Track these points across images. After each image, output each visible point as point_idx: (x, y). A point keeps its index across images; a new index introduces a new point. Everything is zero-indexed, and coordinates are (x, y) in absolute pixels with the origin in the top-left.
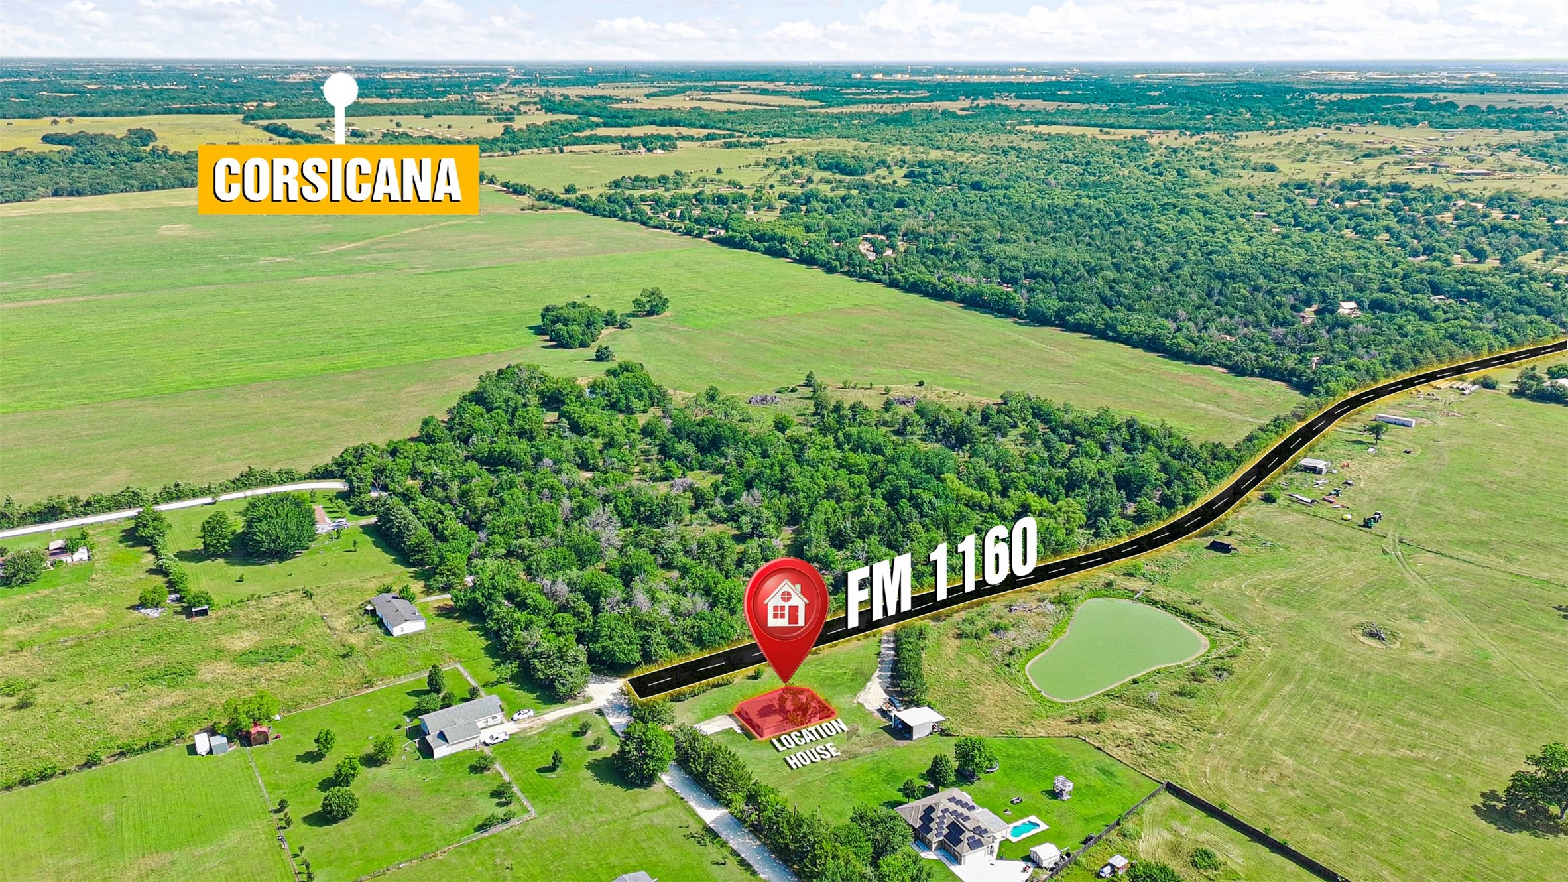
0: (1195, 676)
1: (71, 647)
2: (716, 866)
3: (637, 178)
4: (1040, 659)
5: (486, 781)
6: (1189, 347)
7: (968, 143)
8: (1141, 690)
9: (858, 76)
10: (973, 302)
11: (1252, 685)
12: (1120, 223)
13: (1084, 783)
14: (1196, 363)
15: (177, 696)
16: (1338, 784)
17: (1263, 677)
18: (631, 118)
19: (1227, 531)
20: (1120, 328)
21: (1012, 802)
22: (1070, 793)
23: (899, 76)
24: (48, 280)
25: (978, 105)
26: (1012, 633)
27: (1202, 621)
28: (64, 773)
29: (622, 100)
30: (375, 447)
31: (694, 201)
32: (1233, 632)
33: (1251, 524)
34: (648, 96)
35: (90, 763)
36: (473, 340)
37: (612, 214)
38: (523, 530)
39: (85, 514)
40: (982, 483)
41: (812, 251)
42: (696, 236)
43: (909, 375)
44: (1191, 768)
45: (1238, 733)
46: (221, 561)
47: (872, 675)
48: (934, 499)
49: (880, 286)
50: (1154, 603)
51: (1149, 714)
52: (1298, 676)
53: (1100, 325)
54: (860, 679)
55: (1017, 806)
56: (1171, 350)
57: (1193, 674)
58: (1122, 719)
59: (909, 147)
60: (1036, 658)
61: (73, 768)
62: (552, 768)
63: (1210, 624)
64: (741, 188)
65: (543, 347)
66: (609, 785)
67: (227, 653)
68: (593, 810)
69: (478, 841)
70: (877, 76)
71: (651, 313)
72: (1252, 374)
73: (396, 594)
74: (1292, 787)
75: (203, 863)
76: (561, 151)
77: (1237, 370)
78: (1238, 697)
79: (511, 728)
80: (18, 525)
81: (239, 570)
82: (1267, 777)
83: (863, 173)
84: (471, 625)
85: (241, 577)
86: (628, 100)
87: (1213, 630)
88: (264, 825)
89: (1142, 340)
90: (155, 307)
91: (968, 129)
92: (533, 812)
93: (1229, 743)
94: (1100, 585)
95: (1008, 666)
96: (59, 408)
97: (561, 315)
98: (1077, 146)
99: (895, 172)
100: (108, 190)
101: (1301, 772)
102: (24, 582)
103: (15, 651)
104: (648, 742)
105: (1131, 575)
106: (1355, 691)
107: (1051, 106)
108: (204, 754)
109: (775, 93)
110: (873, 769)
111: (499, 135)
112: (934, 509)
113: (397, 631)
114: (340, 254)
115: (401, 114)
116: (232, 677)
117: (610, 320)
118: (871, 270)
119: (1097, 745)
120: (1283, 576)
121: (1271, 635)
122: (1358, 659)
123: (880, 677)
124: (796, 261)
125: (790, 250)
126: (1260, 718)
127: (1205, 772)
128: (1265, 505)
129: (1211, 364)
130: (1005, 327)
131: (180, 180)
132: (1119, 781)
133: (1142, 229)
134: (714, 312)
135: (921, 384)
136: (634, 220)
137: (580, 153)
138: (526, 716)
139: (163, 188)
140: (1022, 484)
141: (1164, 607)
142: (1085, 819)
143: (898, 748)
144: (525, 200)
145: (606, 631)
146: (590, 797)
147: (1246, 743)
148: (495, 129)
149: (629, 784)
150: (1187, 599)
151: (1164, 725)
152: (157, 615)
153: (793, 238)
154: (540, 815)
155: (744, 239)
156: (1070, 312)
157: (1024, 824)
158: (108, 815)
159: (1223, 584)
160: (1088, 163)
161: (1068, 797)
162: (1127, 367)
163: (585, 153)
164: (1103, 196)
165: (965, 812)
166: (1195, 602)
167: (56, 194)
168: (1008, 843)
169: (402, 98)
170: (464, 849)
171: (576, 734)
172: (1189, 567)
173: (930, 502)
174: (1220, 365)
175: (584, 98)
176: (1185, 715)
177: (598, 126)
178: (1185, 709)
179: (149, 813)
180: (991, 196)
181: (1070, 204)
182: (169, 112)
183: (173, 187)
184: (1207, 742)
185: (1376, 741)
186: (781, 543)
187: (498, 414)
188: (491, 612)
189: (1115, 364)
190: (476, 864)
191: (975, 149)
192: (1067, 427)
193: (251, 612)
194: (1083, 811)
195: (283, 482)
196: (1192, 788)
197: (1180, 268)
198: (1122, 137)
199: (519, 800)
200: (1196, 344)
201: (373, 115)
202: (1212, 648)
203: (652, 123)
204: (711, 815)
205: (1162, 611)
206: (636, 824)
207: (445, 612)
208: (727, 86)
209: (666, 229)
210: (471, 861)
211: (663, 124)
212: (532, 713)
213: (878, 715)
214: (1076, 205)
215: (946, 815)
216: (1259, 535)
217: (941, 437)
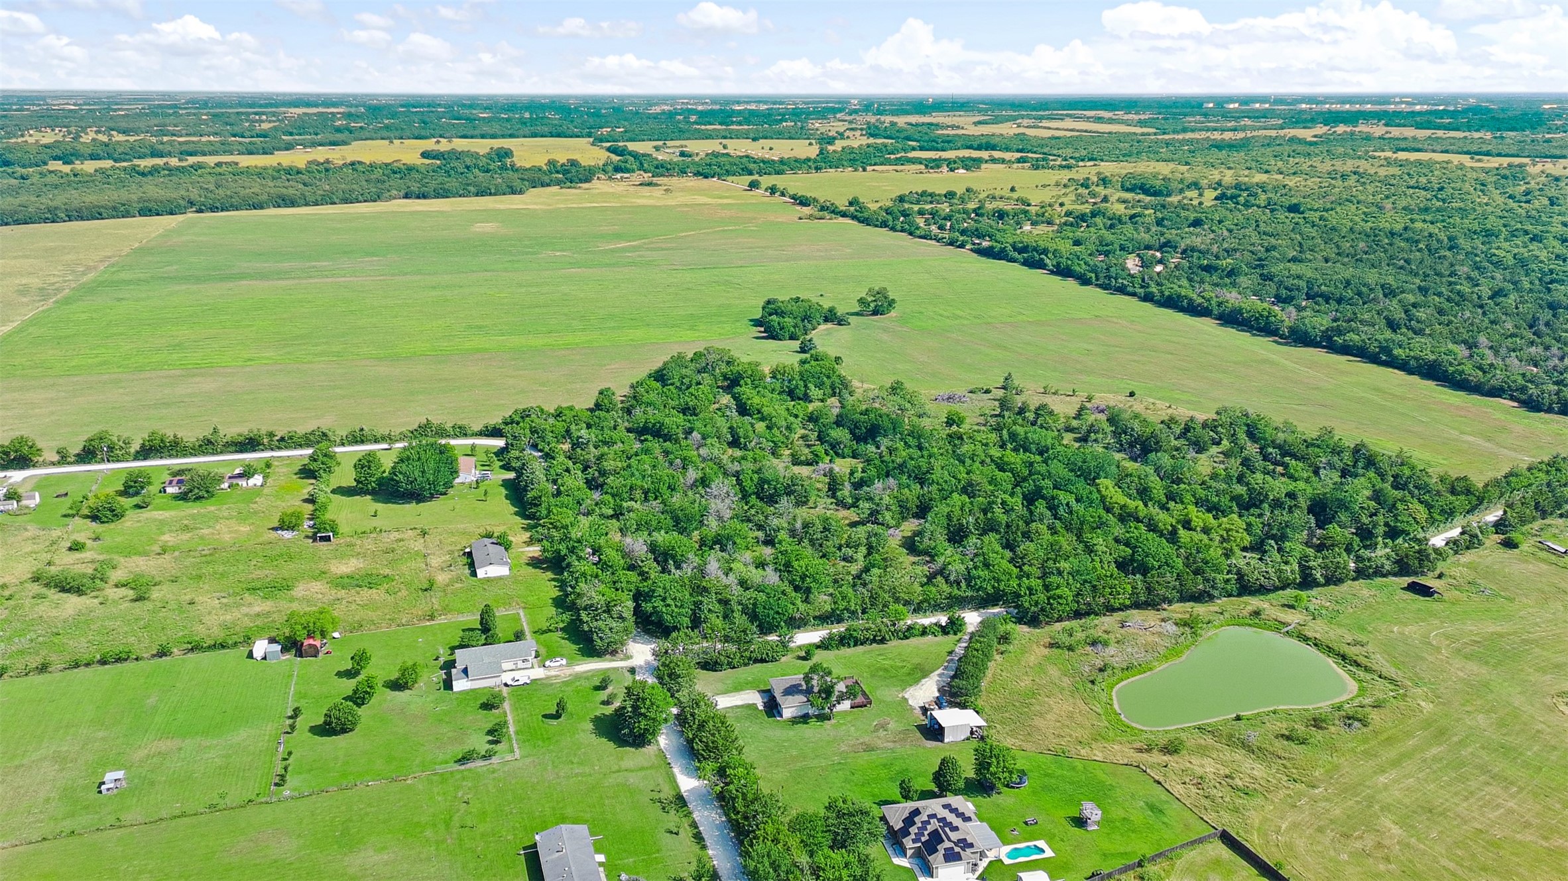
0: (1317, 723)
1: (205, 556)
2: (668, 834)
3: (924, 193)
4: (1138, 680)
5: (490, 719)
6: (1476, 376)
7: (1305, 167)
8: (1243, 729)
9: (1211, 105)
10: (1232, 319)
11: (1390, 741)
12: (1450, 249)
13: (1123, 816)
14: (1483, 395)
15: (267, 606)
16: (1451, 865)
17: (1409, 735)
18: (949, 142)
19: (1437, 572)
20: (1397, 352)
21: (1026, 823)
22: (1098, 823)
23: (1257, 105)
24: (362, 262)
25: (1335, 132)
26: (1112, 650)
27: (1358, 665)
28: (137, 659)
29: (948, 126)
30: (542, 411)
31: (973, 215)
32: (1392, 681)
33: (1475, 570)
34: (976, 124)
35: (162, 653)
36: (692, 328)
37: (884, 224)
38: (638, 494)
39: (279, 448)
40: (1144, 493)
41: (1070, 262)
42: (959, 247)
43: (1122, 386)
44: (1265, 820)
45: (1345, 790)
46: (369, 497)
47: (932, 672)
48: (1073, 503)
49: (1134, 300)
50: (1305, 639)
51: (1239, 755)
52: (1455, 739)
53: (1373, 348)
54: (919, 673)
55: (1029, 828)
56: (1454, 377)
57: (1314, 720)
58: (1203, 755)
59: (1233, 171)
60: (1133, 679)
61: (145, 655)
62: (557, 716)
63: (1367, 669)
64: (1029, 205)
65: (757, 338)
66: (604, 740)
67: (328, 575)
68: (575, 761)
69: (452, 773)
70: (1231, 106)
71: (875, 313)
72: (1549, 410)
73: (494, 540)
74: (1387, 860)
75: (205, 753)
76: (864, 170)
77: (1532, 405)
78: (1365, 752)
79: (538, 673)
80: (221, 453)
81: (380, 506)
82: (1358, 845)
83: (1169, 195)
84: (553, 576)
85: (376, 512)
86: (953, 127)
87: (1368, 676)
88: (274, 726)
89: (1420, 366)
90: (434, 288)
91: (1309, 154)
92: (517, 754)
93: (1327, 800)
94: (1245, 613)
95: (1093, 682)
96: (311, 362)
97: (779, 307)
98: (1436, 173)
99: (1205, 194)
100: (449, 194)
101: (1408, 845)
102: (199, 498)
103: (159, 554)
104: (644, 699)
105: (1292, 607)
106: (1526, 765)
107: (1422, 134)
108: (259, 659)
109: (1110, 121)
110: (885, 766)
111: (813, 156)
112: (1071, 513)
113: (481, 573)
114: (612, 251)
115: (731, 138)
116: (320, 596)
117: (831, 317)
118: (1125, 282)
119: (1157, 778)
120: (1492, 629)
121: (1442, 690)
122: (1549, 730)
123: (940, 675)
124: (1052, 272)
125: (1047, 261)
126: (1382, 779)
127: (1280, 827)
128: (1502, 550)
129: (1500, 396)
130: (1262, 346)
131: (511, 187)
132: (1165, 820)
133: (1476, 255)
134: (941, 315)
135: (1132, 394)
136: (902, 231)
137: (882, 172)
138: (558, 664)
139: (495, 194)
140: (1188, 498)
141: (1316, 645)
142: (1104, 855)
143: (924, 748)
144: (807, 210)
145: (660, 591)
146: (579, 749)
147: (1350, 803)
148: (813, 151)
149: (622, 742)
150: (1349, 639)
151: (1253, 769)
152: (290, 537)
153: (1055, 250)
154: (523, 757)
155: (1003, 250)
156: (1339, 332)
157: (1028, 847)
158: (151, 701)
159: (1407, 630)
160: (1441, 189)
161: (1096, 827)
162: (1390, 394)
163: (888, 171)
164: (1443, 221)
165: (957, 821)
166: (1356, 643)
167: (406, 196)
168: (999, 864)
169: (741, 125)
170: (435, 778)
171: (597, 688)
172: (1371, 606)
173: (1067, 504)
174: (1512, 398)
175: (913, 125)
176: (1284, 762)
177: (914, 149)
178: (1287, 755)
179: (185, 703)
180: (1304, 218)
181: (1398, 227)
182: (534, 135)
183: (504, 194)
184: (1300, 795)
185: (1527, 825)
186: (901, 534)
187: (669, 390)
188: (569, 565)
189: (1377, 389)
190: (438, 793)
191: (1312, 172)
192: (1279, 447)
193: (368, 544)
194: (1106, 845)
195: (456, 436)
196: (1254, 843)
197: (1505, 296)
198: (1497, 165)
199: (510, 740)
200: (1484, 372)
201: (707, 138)
202: (1358, 696)
203: (970, 147)
204: (687, 783)
205: (1314, 650)
206: (611, 780)
207: (535, 563)
208: (1061, 115)
209: (931, 239)
210: (436, 790)
211: (979, 148)
212: (564, 662)
213: (918, 712)
214: (1406, 229)
215: (932, 821)
216: (1479, 581)
217: (1126, 446)
